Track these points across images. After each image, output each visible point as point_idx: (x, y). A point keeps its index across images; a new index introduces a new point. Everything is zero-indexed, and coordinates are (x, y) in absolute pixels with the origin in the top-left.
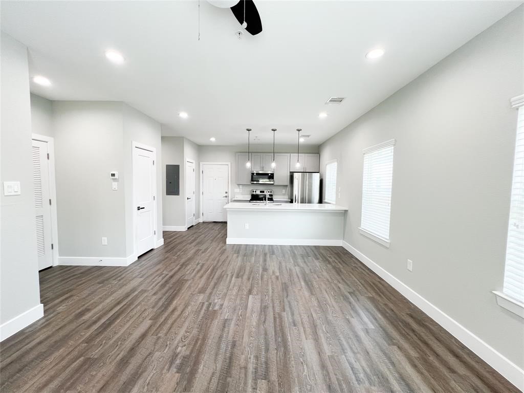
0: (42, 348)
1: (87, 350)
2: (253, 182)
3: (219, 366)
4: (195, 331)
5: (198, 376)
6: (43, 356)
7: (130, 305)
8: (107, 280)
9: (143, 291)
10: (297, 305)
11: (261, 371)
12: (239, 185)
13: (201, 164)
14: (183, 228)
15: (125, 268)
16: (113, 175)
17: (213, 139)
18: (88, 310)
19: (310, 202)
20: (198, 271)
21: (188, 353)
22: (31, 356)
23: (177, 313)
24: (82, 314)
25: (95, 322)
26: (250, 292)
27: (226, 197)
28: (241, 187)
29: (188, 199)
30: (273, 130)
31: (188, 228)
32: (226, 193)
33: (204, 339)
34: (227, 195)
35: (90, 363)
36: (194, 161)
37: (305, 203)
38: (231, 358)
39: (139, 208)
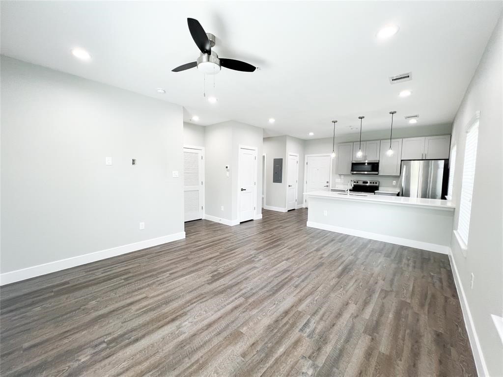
0: (177, 249)
1: (189, 255)
2: (352, 172)
3: (230, 283)
4: (234, 266)
5: (218, 282)
6: (175, 251)
7: (216, 244)
8: (218, 230)
9: (228, 240)
10: (315, 278)
11: (248, 295)
12: (340, 175)
13: (306, 156)
14: (284, 210)
15: (230, 227)
16: (227, 167)
17: (311, 134)
18: (200, 241)
19: (434, 197)
20: (267, 239)
21: (222, 272)
22: (173, 250)
23: (233, 255)
24: (197, 241)
25: (199, 246)
26: (287, 259)
27: (327, 186)
28: (342, 177)
29: (289, 186)
30: (359, 118)
31: (288, 211)
32: (328, 182)
33: (234, 270)
34: (328, 184)
35: (187, 259)
36: (298, 155)
37: (429, 198)
38: (239, 283)
39: (242, 190)
